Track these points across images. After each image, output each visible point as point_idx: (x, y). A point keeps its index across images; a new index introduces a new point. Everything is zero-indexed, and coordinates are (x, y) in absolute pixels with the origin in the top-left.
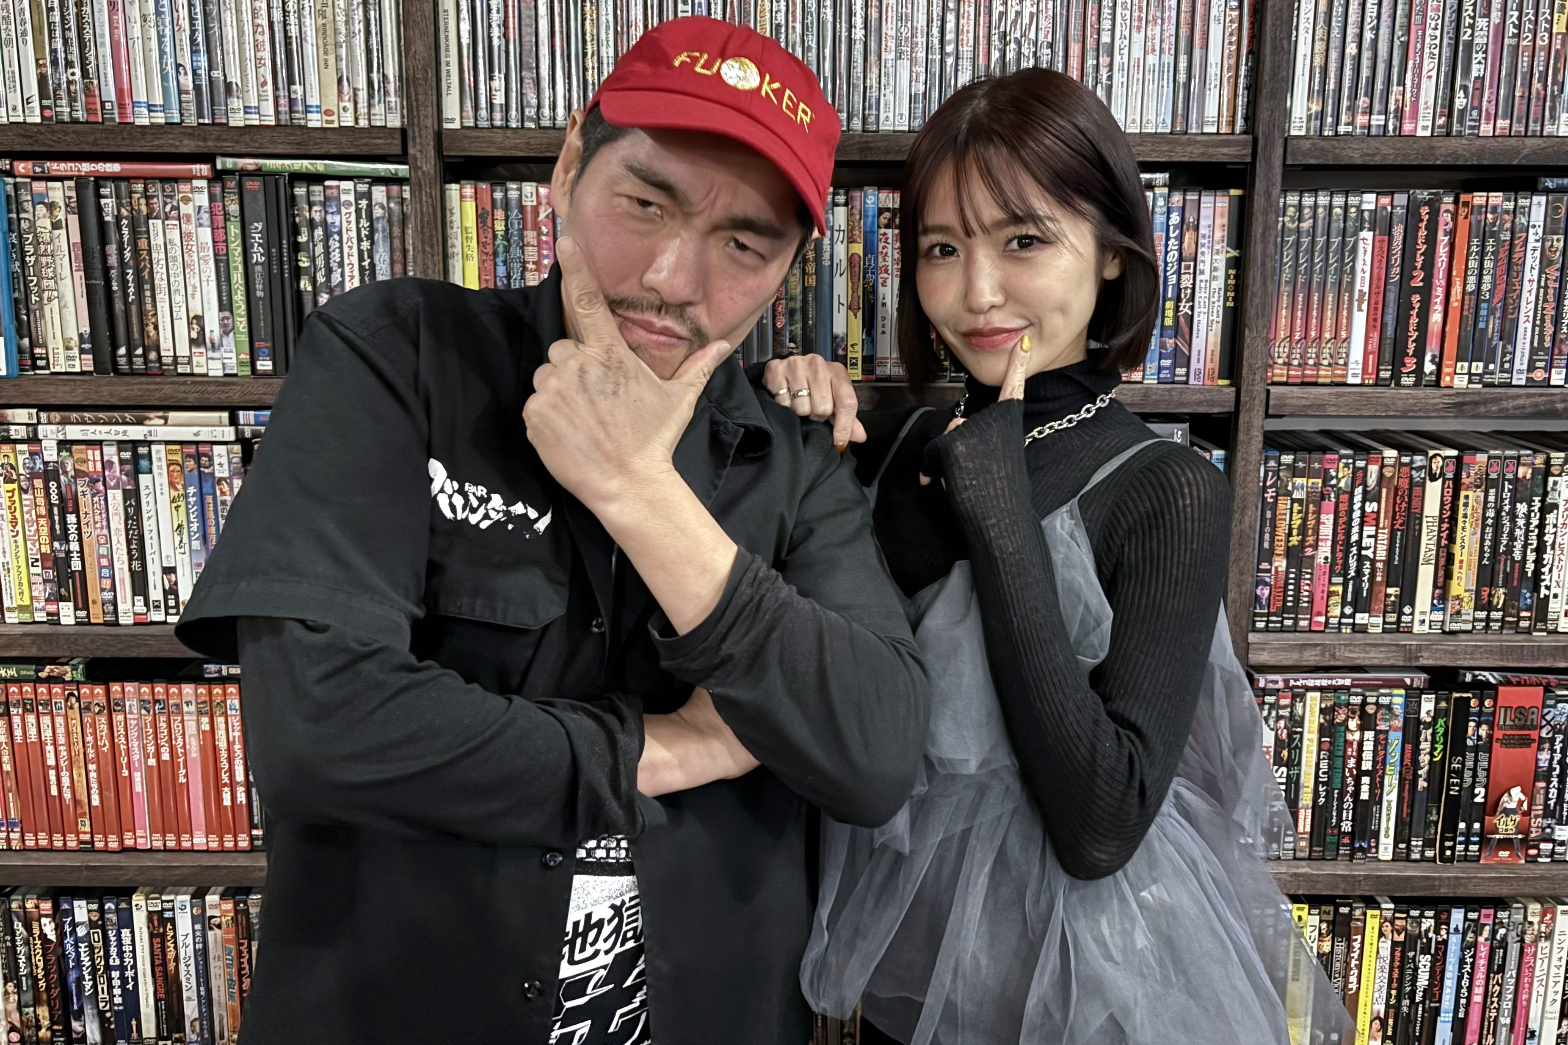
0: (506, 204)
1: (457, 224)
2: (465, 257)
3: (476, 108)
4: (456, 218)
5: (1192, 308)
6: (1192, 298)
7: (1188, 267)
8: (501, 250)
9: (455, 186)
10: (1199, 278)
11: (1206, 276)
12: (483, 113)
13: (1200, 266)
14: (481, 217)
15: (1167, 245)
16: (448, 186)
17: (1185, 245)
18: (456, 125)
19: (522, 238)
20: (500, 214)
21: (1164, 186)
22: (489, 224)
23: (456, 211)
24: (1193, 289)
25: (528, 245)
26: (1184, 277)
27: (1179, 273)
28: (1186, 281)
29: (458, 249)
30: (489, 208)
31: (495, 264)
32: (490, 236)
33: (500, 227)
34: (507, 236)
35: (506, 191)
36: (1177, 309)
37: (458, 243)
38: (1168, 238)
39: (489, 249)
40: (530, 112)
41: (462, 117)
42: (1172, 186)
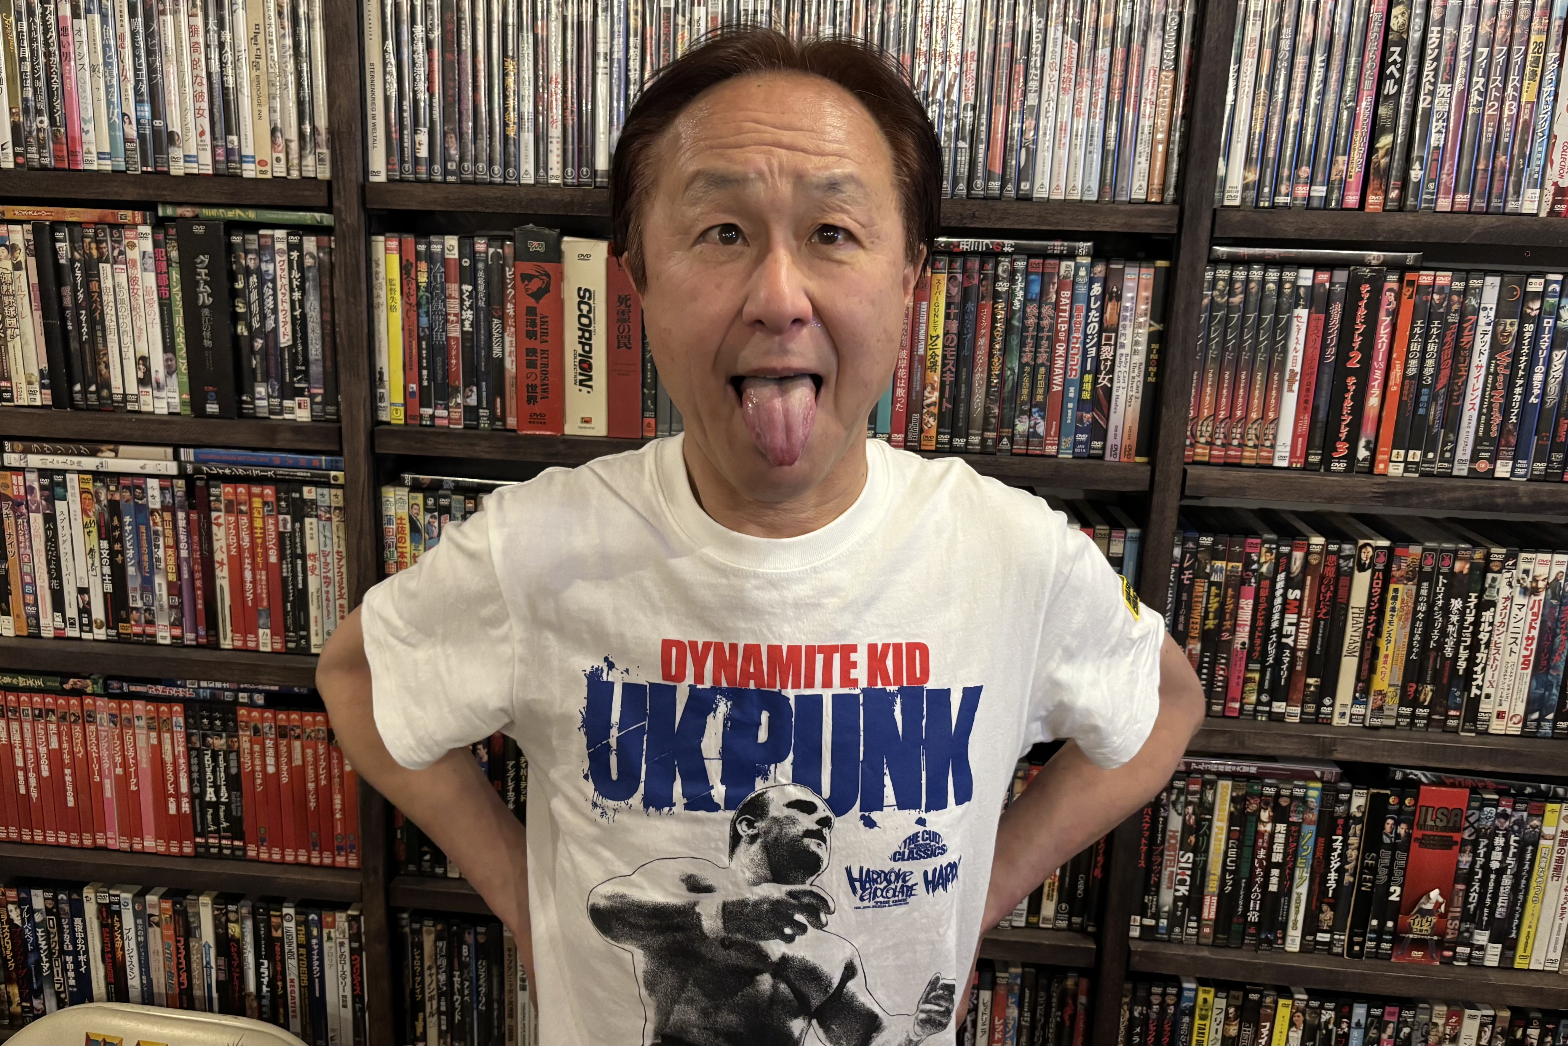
0: (430, 257)
1: (382, 275)
2: (391, 308)
3: (402, 161)
4: (382, 269)
5: (1111, 381)
6: (1111, 371)
7: (1109, 338)
8: (424, 301)
9: (381, 238)
10: (1119, 351)
11: (1127, 350)
12: (408, 166)
13: (1121, 340)
14: (405, 269)
15: (1087, 317)
16: (374, 238)
17: (1107, 315)
18: (382, 178)
19: (443, 290)
20: (423, 266)
21: (1087, 255)
22: (413, 275)
23: (382, 262)
24: (1113, 361)
25: (450, 297)
26: (1104, 349)
27: (1098, 345)
28: (1107, 352)
29: (383, 300)
30: (412, 259)
31: (418, 315)
32: (414, 287)
33: (423, 279)
34: (430, 287)
35: (429, 244)
36: (1095, 381)
37: (383, 293)
38: (1089, 310)
39: (413, 300)
40: (452, 166)
41: (388, 170)
42: (1096, 256)
